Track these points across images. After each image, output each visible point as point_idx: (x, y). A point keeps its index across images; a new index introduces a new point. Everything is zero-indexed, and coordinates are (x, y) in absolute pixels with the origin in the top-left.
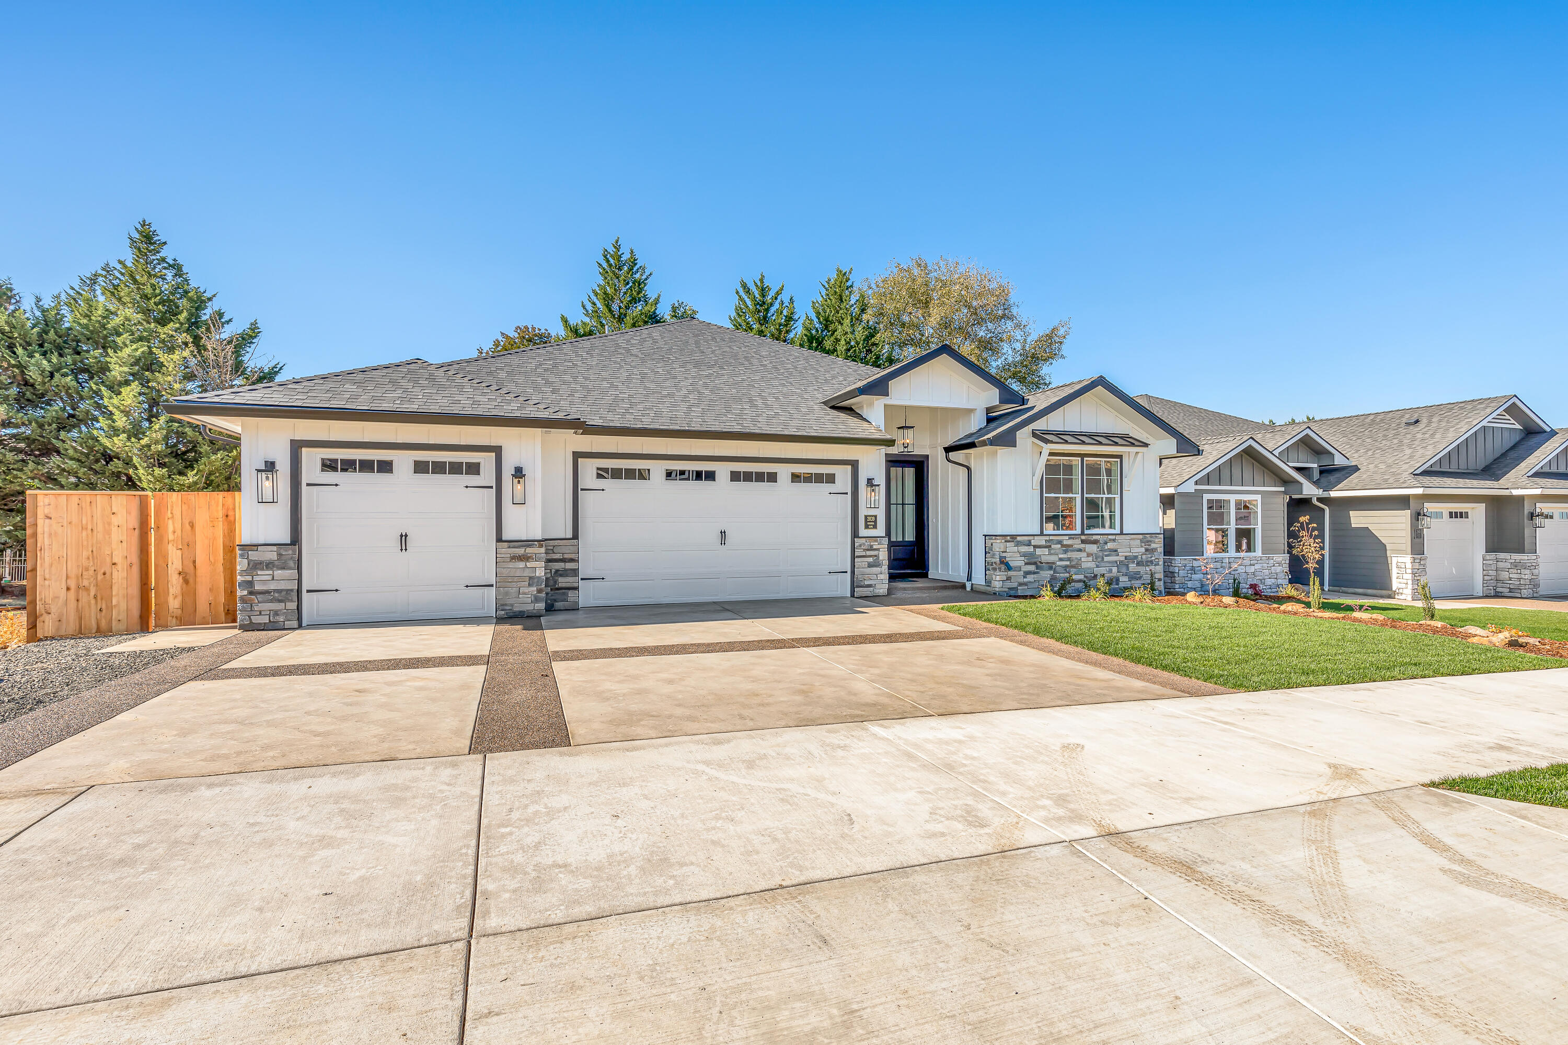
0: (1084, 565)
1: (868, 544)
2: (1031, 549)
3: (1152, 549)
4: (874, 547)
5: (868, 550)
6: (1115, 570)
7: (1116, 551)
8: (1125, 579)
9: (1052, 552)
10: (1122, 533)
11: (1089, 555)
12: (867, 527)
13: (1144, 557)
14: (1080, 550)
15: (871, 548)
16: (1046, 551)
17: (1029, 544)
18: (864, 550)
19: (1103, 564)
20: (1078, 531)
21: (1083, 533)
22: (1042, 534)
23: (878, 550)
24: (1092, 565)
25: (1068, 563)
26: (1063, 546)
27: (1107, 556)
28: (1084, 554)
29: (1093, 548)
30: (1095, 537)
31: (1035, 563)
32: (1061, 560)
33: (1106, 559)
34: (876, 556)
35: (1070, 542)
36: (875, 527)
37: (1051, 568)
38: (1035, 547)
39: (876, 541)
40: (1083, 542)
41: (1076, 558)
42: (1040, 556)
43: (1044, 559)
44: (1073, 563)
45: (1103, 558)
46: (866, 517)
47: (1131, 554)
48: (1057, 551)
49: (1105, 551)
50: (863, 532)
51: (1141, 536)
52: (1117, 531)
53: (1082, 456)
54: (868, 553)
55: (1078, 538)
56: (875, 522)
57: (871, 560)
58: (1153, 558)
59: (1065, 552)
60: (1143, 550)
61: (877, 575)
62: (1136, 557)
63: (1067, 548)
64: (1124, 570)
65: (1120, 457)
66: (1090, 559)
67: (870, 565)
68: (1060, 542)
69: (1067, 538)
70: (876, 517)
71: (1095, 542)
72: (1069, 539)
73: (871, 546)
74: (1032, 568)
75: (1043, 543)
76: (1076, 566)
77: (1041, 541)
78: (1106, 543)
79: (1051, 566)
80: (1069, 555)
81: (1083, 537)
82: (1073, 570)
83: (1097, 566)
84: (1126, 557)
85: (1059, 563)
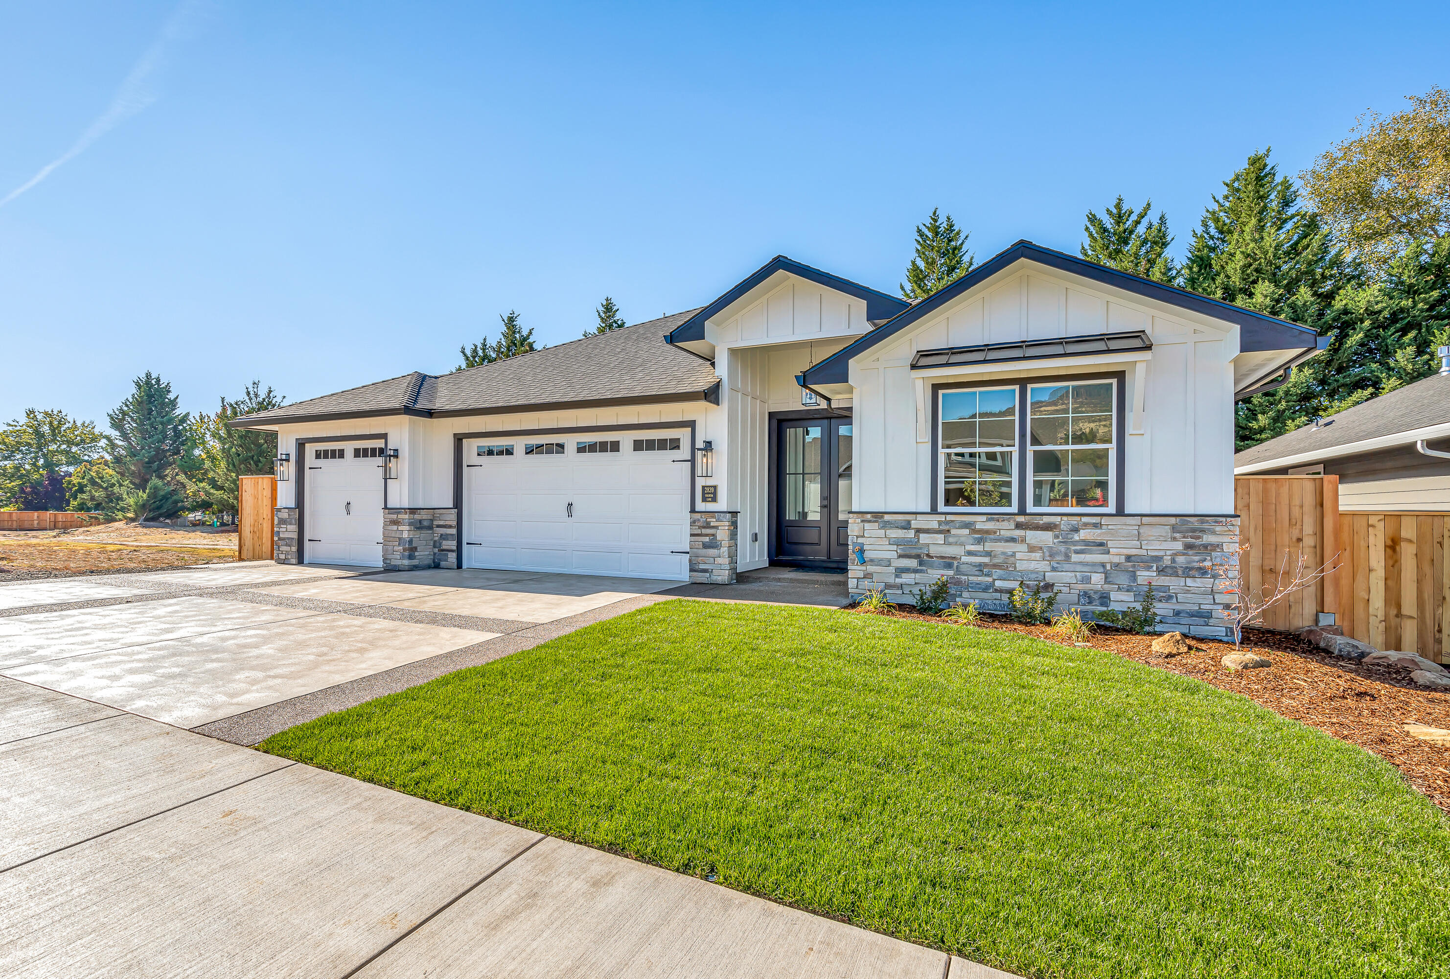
0: (1020, 566)
1: (703, 519)
2: (911, 534)
3: (1205, 547)
4: (712, 524)
5: (704, 527)
6: (1097, 579)
7: (1101, 544)
8: (1128, 597)
9: (951, 540)
10: (1120, 512)
11: (1032, 549)
12: (704, 500)
13: (1181, 559)
14: (1013, 540)
15: (708, 526)
16: (940, 539)
17: (907, 526)
18: (700, 527)
19: (1067, 566)
20: (1014, 508)
21: (1022, 511)
22: (934, 510)
23: (716, 527)
24: (1043, 566)
25: (986, 560)
26: (975, 531)
27: (1076, 552)
28: (1024, 547)
29: (1047, 538)
30: (1046, 519)
31: (918, 556)
32: (970, 553)
33: (1075, 558)
34: (713, 535)
35: (990, 526)
36: (714, 499)
37: (949, 566)
38: (918, 531)
39: (712, 517)
40: (1019, 526)
41: (1003, 553)
42: (928, 545)
43: (933, 551)
44: (996, 561)
45: (1067, 557)
46: (703, 487)
47: (1144, 552)
48: (962, 539)
49: (1075, 543)
50: (700, 506)
51: (1173, 520)
52: (1111, 508)
53: (1023, 382)
54: (704, 531)
55: (1008, 520)
56: (715, 493)
57: (707, 539)
58: (1208, 564)
59: (979, 541)
60: (1179, 546)
61: (714, 558)
62: (1158, 559)
63: (982, 536)
64: (1123, 580)
65: (1120, 376)
66: (1038, 555)
67: (706, 546)
68: (966, 525)
69: (984, 518)
70: (715, 487)
71: (1048, 527)
72: (988, 520)
73: (708, 523)
74: (913, 563)
75: (935, 526)
76: (1006, 566)
77: (932, 522)
78: (1076, 530)
79: (948, 562)
80: (988, 546)
81: (1021, 519)
82: (999, 572)
83: (1054, 569)
84: (1128, 558)
85: (965, 559)
